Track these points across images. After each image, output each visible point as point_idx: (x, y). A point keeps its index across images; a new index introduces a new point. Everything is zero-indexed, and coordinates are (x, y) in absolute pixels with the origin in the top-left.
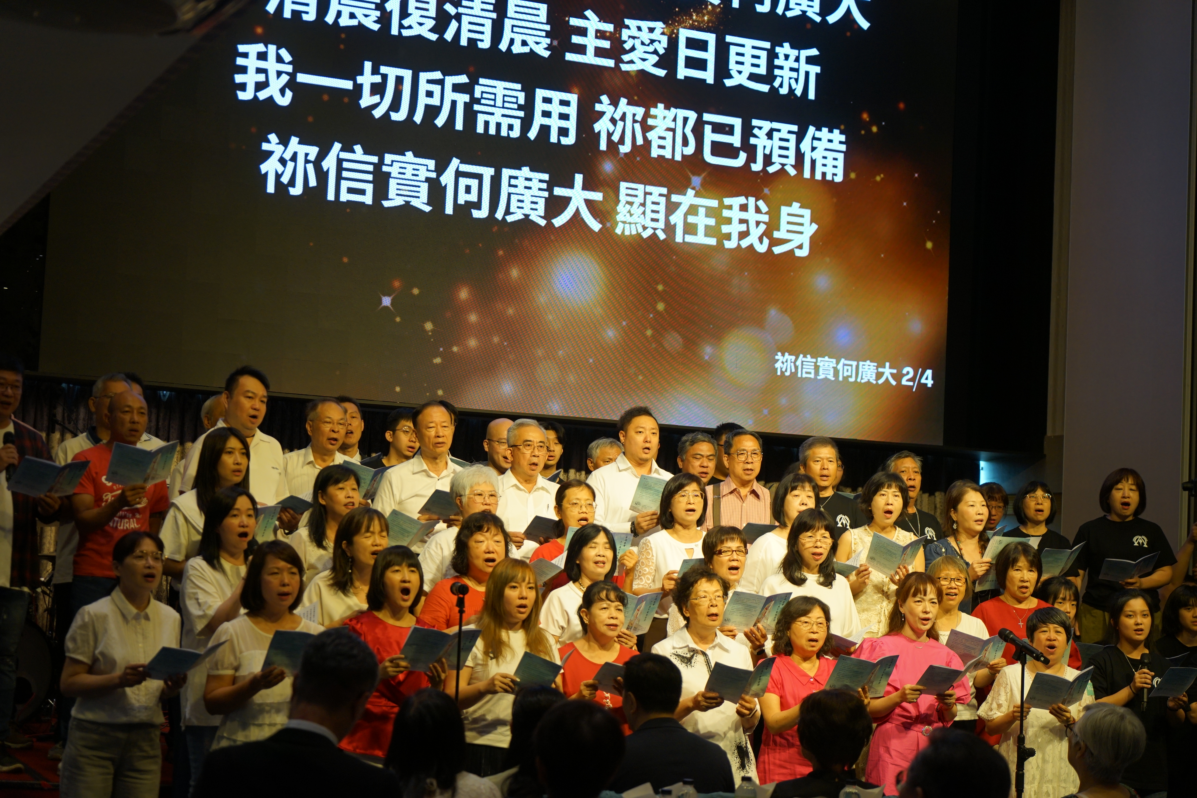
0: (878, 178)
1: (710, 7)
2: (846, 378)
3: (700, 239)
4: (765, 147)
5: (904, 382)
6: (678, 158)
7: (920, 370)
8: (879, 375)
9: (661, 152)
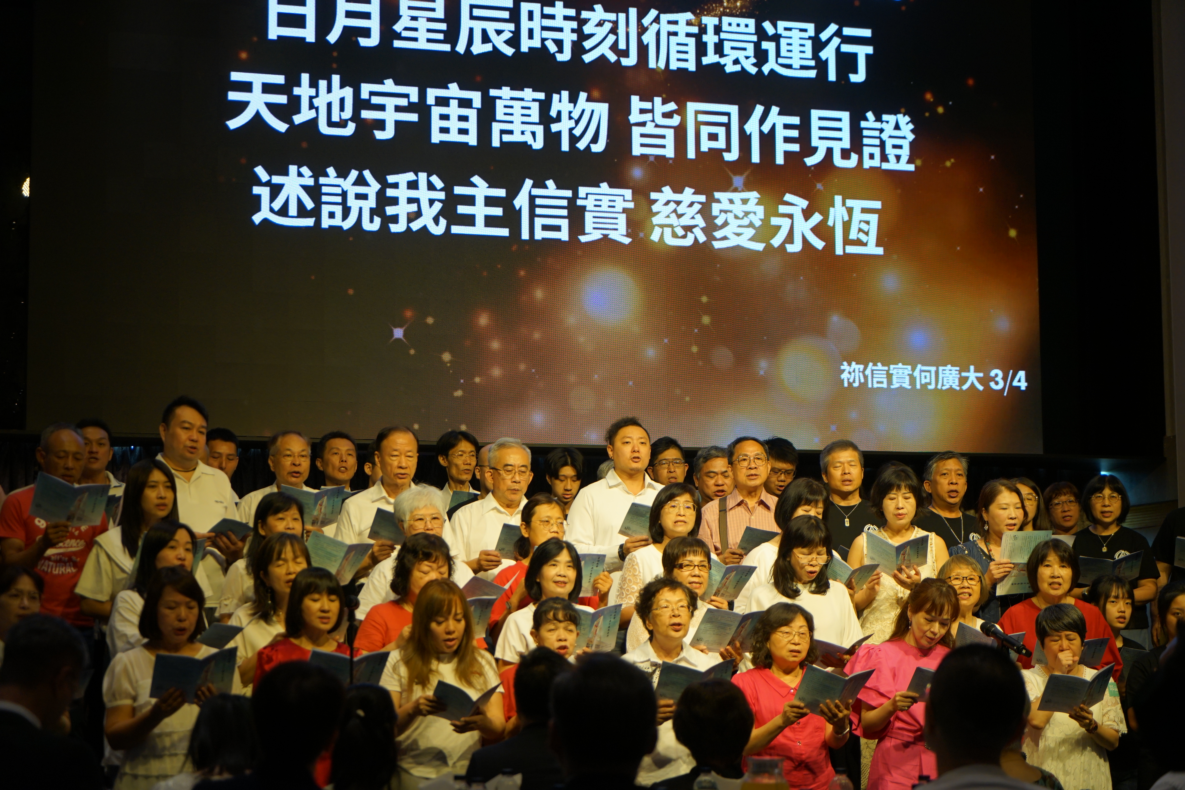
0: (948, 164)
2: (924, 386)
3: (745, 242)
5: (993, 386)
7: (1011, 371)
8: (963, 380)
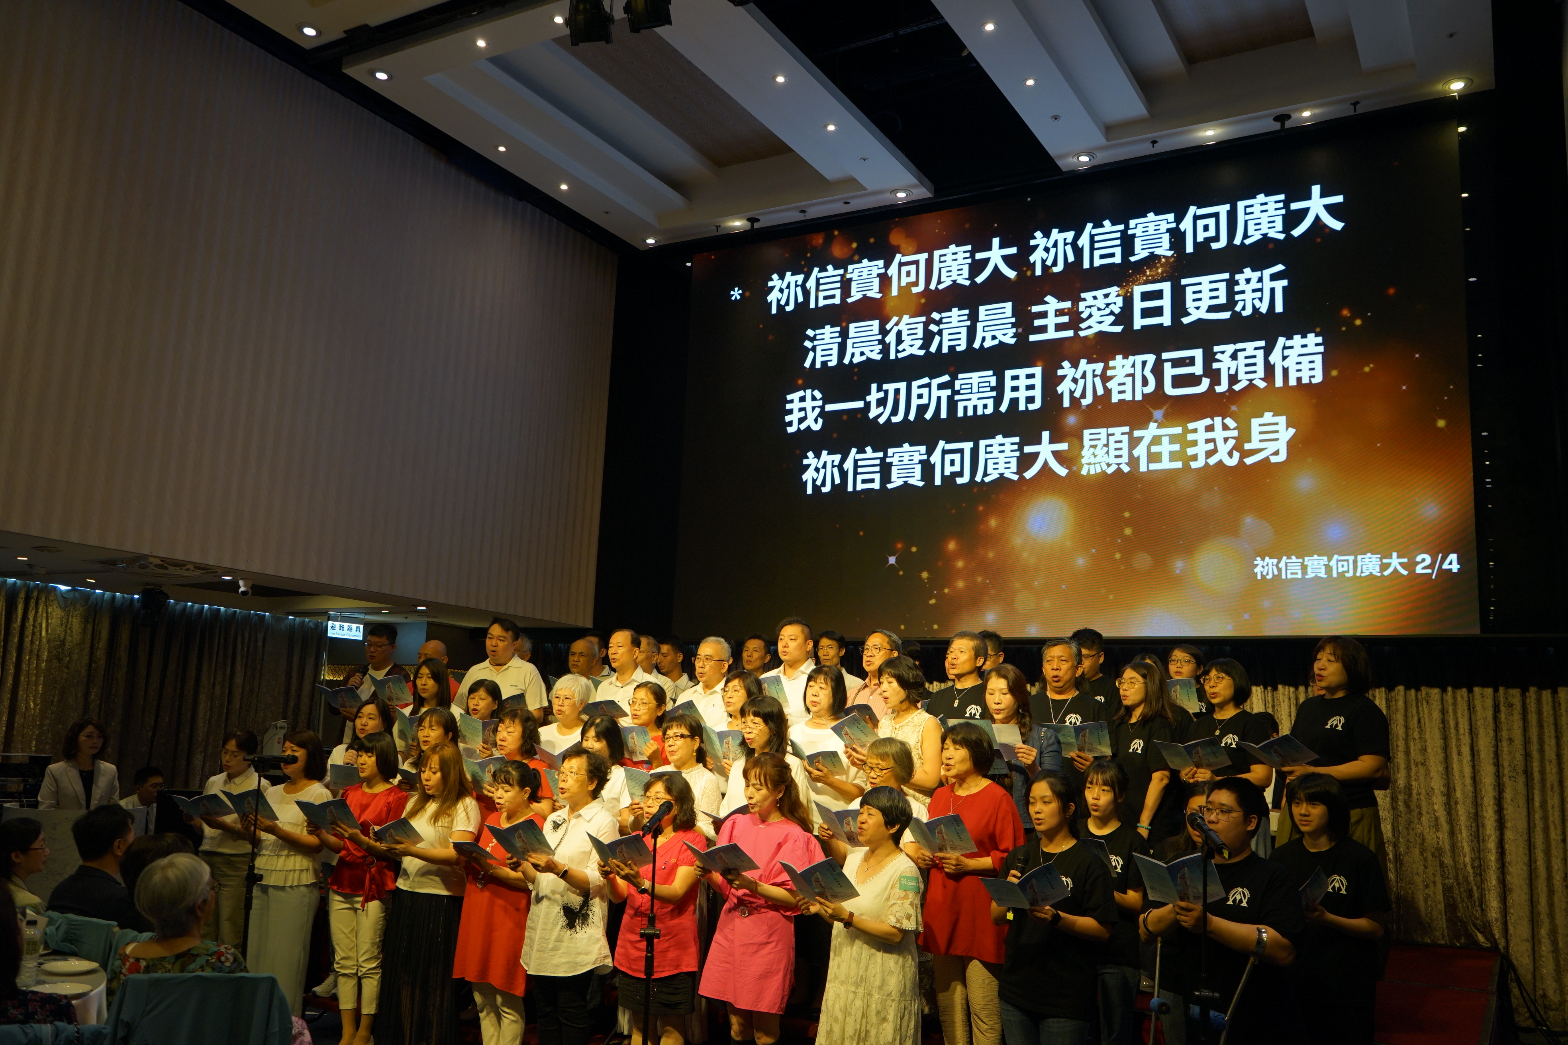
0: (1367, 369)
1: (1163, 260)
2: (1341, 575)
3: (1166, 464)
4: (1229, 368)
5: (1419, 570)
6: (1138, 397)
7: (1440, 555)
8: (1384, 567)
9: (1122, 396)
